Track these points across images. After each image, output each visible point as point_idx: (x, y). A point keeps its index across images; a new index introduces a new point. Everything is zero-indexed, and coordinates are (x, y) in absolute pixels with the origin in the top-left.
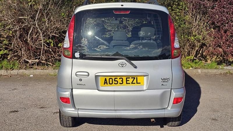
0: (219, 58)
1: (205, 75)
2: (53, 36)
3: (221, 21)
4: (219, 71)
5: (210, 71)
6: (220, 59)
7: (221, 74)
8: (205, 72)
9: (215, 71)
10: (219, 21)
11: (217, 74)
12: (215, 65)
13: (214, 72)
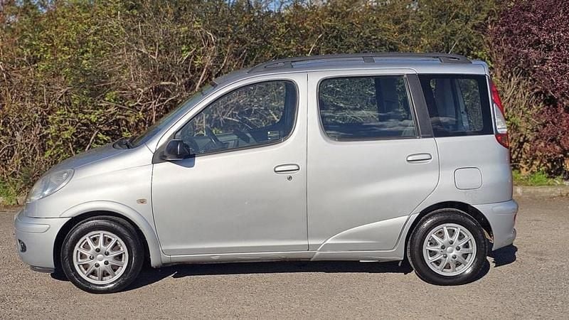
0: (544, 166)
1: (531, 198)
2: (225, 120)
3: (561, 89)
4: (558, 191)
5: (540, 190)
6: (548, 167)
7: (562, 196)
8: (530, 193)
9: (550, 189)
10: (557, 89)
11: (554, 197)
12: (543, 177)
13: (548, 191)
